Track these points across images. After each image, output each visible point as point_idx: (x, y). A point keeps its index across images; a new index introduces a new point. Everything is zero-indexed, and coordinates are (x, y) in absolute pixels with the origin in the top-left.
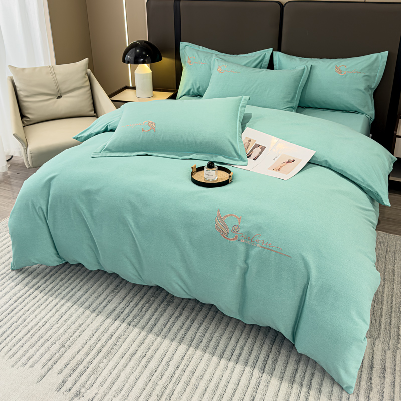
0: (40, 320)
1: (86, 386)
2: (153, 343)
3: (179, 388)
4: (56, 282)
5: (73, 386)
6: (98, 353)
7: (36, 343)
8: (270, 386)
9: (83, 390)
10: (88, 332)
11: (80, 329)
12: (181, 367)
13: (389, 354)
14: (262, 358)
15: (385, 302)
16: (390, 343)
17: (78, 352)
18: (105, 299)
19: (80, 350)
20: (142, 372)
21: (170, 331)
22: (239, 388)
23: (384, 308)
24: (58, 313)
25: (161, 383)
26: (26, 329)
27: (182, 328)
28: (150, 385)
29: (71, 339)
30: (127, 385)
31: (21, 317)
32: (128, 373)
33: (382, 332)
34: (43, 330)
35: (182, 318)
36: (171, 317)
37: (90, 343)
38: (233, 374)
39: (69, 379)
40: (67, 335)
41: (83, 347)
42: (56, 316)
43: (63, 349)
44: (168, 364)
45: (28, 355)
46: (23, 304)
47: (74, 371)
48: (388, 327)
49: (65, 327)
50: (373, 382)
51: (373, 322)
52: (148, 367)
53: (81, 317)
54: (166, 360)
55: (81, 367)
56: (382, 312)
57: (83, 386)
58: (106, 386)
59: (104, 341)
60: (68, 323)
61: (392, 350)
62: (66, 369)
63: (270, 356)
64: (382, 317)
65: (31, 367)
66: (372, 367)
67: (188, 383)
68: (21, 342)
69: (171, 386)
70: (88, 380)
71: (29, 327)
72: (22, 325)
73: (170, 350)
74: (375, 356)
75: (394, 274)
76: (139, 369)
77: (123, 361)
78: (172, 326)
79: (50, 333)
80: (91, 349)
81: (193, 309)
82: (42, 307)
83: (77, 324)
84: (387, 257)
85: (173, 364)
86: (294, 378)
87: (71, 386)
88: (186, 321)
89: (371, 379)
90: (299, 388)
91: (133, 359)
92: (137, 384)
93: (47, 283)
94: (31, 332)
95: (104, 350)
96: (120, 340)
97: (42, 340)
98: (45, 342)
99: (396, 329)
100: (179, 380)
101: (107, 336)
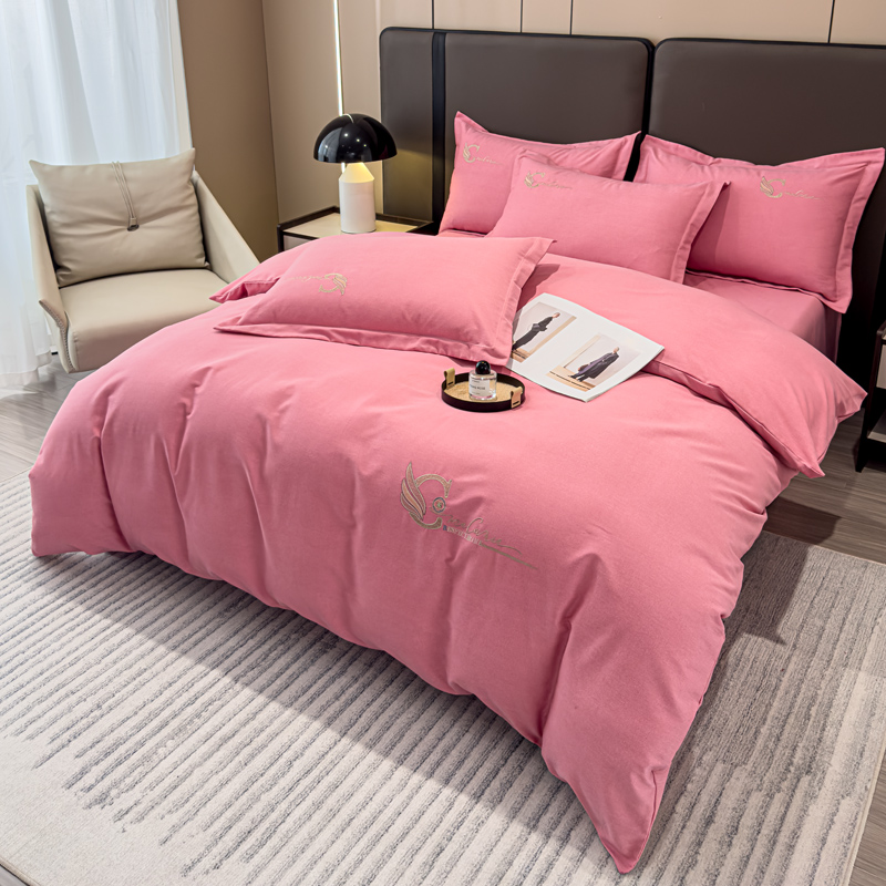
0: (69, 654)
1: (122, 786)
2: (271, 722)
3: (298, 813)
4: (117, 585)
5: (97, 782)
6: (162, 727)
7: (51, 694)
8: (482, 830)
9: (114, 792)
10: (154, 686)
11: (138, 679)
12: (315, 773)
13: (756, 799)
14: (482, 774)
15: (780, 693)
16: (765, 779)
17: (124, 721)
18: (200, 628)
19: (128, 718)
20: (236, 773)
21: (311, 702)
22: (417, 826)
23: (776, 704)
24: (105, 645)
25: (266, 798)
26: (38, 668)
27: (337, 698)
28: (244, 798)
29: (117, 695)
30: (200, 794)
31: (34, 644)
32: (207, 772)
33: (756, 753)
34: (70, 672)
35: (344, 680)
36: (322, 675)
37: (152, 707)
38: (415, 798)
39: (94, 768)
40: (111, 688)
41: (136, 713)
42: (101, 650)
43: (97, 713)
44: (290, 764)
45: (30, 716)
46: (45, 621)
47: (107, 754)
48: (771, 745)
49: (110, 672)
50: (702, 850)
51: (741, 730)
52: (249, 765)
53: (147, 657)
54: (288, 755)
55: (122, 750)
56: (767, 712)
57: (115, 784)
58: (159, 790)
59: (179, 706)
60: (118, 666)
61: (764, 792)
62: (93, 749)
63: (501, 773)
64: (764, 723)
65: (31, 737)
66: (709, 821)
67: (318, 805)
68: (24, 690)
69: (283, 806)
70: (128, 776)
71: (44, 665)
72: (34, 659)
73: (301, 737)
74: (723, 800)
75: (821, 636)
76: (232, 766)
77: (204, 749)
78: (318, 694)
79: (80, 680)
80: (149, 719)
81: (370, 665)
82: (78, 630)
83: (135, 669)
84: (816, 600)
85: (298, 766)
86: (538, 821)
87: (93, 781)
88: (350, 686)
89: (699, 844)
90: (541, 843)
91: (225, 746)
92: (219, 795)
93: (100, 586)
94: (45, 675)
95: (174, 724)
96: (210, 707)
97: (62, 692)
98: (67, 696)
99: (788, 752)
100: (303, 797)
101: (186, 697)
